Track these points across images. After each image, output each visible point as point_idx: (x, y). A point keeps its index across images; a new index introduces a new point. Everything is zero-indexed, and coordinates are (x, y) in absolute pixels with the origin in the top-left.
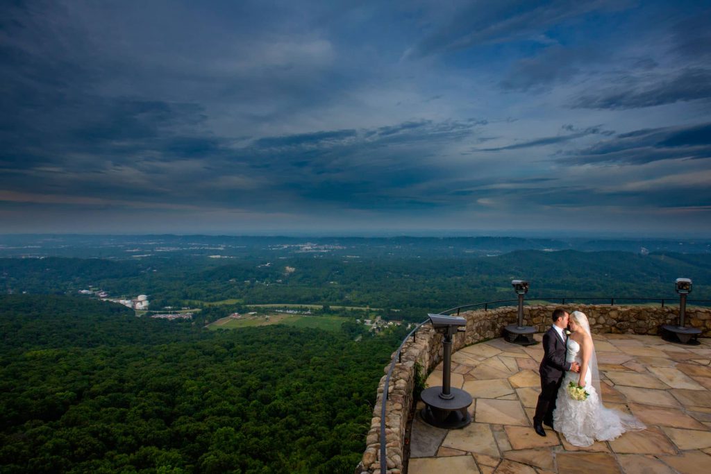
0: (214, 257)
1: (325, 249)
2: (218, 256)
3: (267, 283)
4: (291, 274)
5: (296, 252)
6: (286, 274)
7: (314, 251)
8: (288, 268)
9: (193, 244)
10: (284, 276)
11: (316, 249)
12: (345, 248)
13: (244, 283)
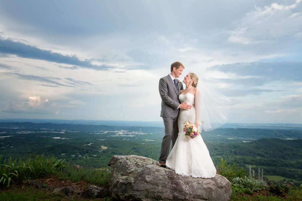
0: (56, 138)
1: (132, 135)
2: (59, 138)
3: (86, 157)
4: (104, 151)
5: (112, 136)
6: (100, 151)
7: (125, 136)
8: (103, 147)
9: (45, 129)
10: (99, 153)
11: (126, 135)
12: (146, 134)
13: (71, 156)
